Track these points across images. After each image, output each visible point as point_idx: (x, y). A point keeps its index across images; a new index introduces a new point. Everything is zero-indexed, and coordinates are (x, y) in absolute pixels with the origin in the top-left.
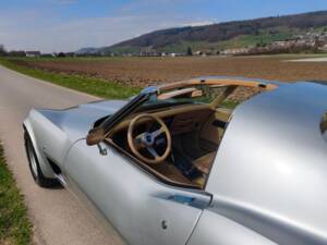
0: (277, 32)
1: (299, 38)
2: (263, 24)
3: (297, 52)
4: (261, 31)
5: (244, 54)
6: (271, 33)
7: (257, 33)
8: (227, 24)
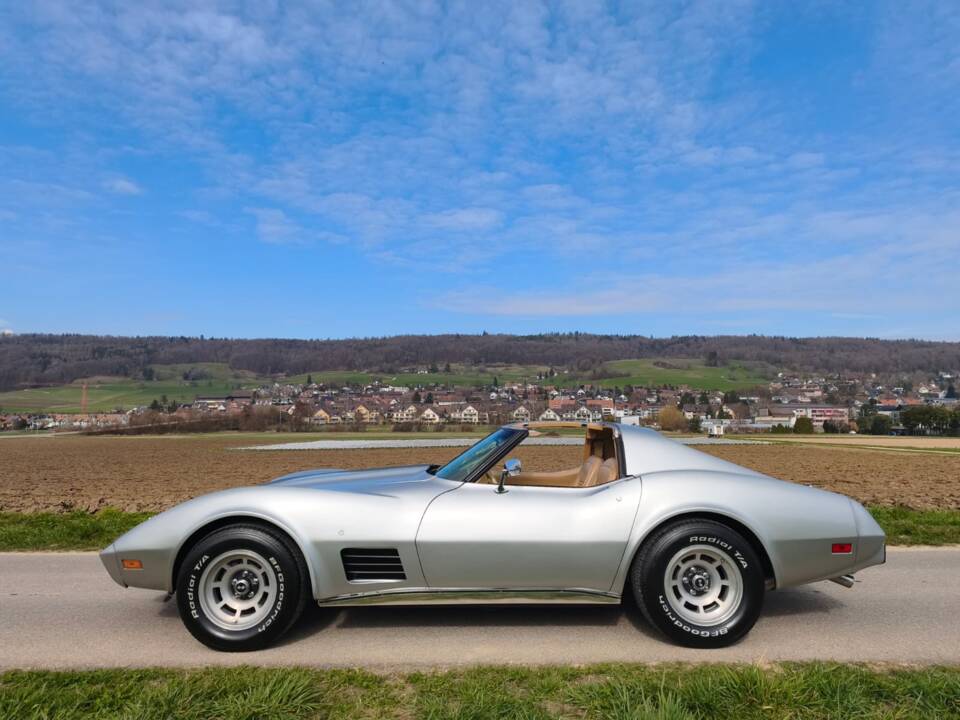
0: (202, 376)
1: (256, 396)
2: (162, 354)
3: (261, 428)
4: (157, 368)
5: (116, 431)
6: (186, 377)
7: (149, 375)
8: (51, 340)
